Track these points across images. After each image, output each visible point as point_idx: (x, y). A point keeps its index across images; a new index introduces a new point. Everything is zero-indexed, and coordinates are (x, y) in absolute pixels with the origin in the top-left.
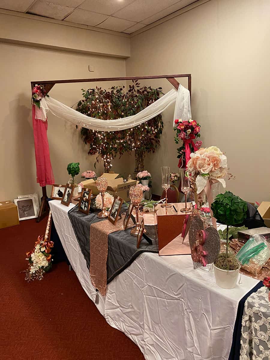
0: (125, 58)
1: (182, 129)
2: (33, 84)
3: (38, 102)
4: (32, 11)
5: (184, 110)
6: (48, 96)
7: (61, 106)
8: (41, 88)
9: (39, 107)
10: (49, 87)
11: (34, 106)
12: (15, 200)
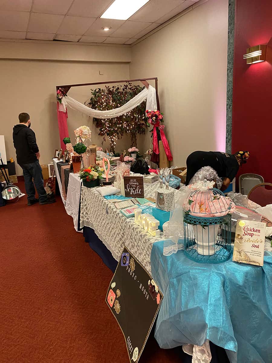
0: (128, 63)
1: (150, 117)
2: (58, 88)
3: (60, 100)
4: (57, 39)
5: (152, 103)
6: (67, 96)
7: (74, 102)
8: (62, 90)
9: (61, 103)
10: (67, 89)
11: (58, 103)
12: (48, 164)
